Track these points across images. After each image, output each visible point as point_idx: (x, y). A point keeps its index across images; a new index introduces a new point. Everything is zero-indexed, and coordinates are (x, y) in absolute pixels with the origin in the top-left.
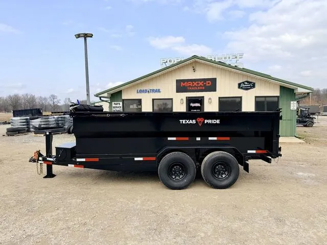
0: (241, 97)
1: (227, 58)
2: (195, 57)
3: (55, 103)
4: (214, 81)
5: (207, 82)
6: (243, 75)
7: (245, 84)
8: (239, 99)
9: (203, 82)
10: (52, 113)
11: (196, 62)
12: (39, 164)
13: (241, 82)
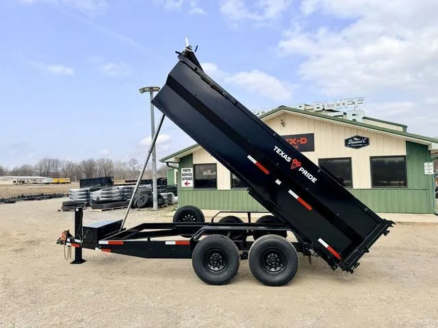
0: (350, 158)
1: (341, 104)
2: (282, 107)
3: (136, 169)
4: (311, 137)
5: (302, 139)
6: (351, 128)
7: (354, 141)
8: (348, 160)
9: (295, 139)
10: (126, 182)
11: (285, 114)
12: (66, 246)
13: (350, 137)
